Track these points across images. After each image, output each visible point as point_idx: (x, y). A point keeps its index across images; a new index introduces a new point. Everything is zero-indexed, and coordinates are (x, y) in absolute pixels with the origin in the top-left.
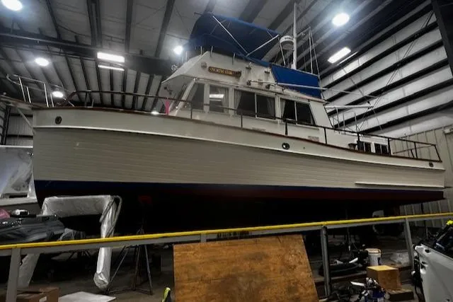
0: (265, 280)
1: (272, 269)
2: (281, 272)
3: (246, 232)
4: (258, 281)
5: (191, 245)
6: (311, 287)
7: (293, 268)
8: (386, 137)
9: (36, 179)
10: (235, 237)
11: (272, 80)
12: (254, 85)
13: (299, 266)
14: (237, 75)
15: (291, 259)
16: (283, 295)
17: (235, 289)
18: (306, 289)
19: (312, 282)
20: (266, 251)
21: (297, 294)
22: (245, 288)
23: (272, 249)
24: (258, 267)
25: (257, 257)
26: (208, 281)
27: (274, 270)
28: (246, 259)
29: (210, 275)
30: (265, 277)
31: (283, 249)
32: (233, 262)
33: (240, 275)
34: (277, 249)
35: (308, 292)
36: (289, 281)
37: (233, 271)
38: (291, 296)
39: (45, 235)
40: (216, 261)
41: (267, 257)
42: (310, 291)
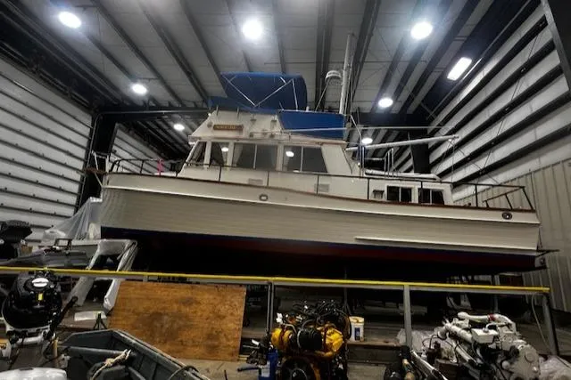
0: (189, 323)
1: (199, 314)
2: (207, 319)
3: (185, 278)
4: (181, 323)
5: (134, 283)
6: (235, 339)
7: (221, 317)
8: (449, 183)
9: (104, 225)
10: (174, 280)
11: (278, 129)
12: (257, 136)
13: (229, 317)
14: (239, 128)
15: (223, 309)
16: (201, 340)
17: (158, 325)
18: (228, 340)
19: (238, 335)
20: (199, 298)
21: (216, 343)
22: (167, 326)
23: (206, 296)
24: (186, 310)
25: (188, 302)
26: (138, 314)
27: (201, 316)
28: (177, 302)
29: (141, 309)
30: (189, 320)
31: (218, 298)
32: (164, 302)
33: (167, 314)
34: (211, 297)
35: (228, 343)
36: (213, 328)
37: (161, 309)
38: (210, 342)
39: (63, 265)
40: (149, 299)
41: (199, 303)
42: (231, 343)
